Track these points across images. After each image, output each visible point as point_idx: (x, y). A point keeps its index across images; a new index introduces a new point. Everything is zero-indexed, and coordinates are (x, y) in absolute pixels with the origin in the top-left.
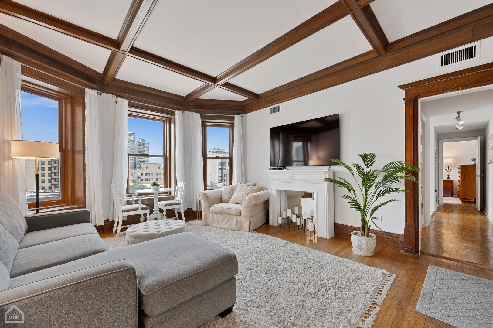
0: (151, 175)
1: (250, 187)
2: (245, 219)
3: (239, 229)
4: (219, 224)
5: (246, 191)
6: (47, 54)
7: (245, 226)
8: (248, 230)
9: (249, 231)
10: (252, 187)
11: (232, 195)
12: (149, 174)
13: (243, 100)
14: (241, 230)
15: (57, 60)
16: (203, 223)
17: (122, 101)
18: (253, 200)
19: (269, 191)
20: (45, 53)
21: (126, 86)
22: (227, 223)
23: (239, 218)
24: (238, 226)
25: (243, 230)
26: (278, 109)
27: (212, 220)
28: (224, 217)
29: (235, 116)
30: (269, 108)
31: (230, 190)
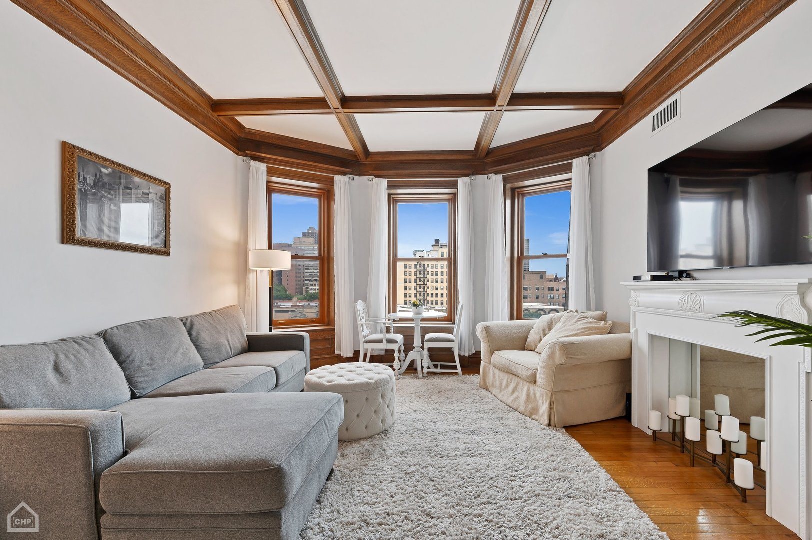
0: (529, 290)
1: (585, 321)
2: (543, 395)
3: (532, 413)
4: (501, 391)
5: (572, 331)
6: (292, 145)
7: (541, 412)
8: (547, 422)
9: (550, 425)
10: (591, 323)
11: (545, 335)
12: (527, 288)
13: (591, 120)
14: (534, 417)
15: (304, 149)
16: (480, 383)
17: (380, 182)
18: (558, 354)
19: (632, 335)
20: (290, 146)
21: (386, 160)
22: (513, 392)
23: (532, 387)
24: (530, 407)
25: (537, 418)
26: (672, 111)
27: (493, 382)
28: (509, 380)
29: (574, 161)
30: (650, 118)
31: (546, 324)
